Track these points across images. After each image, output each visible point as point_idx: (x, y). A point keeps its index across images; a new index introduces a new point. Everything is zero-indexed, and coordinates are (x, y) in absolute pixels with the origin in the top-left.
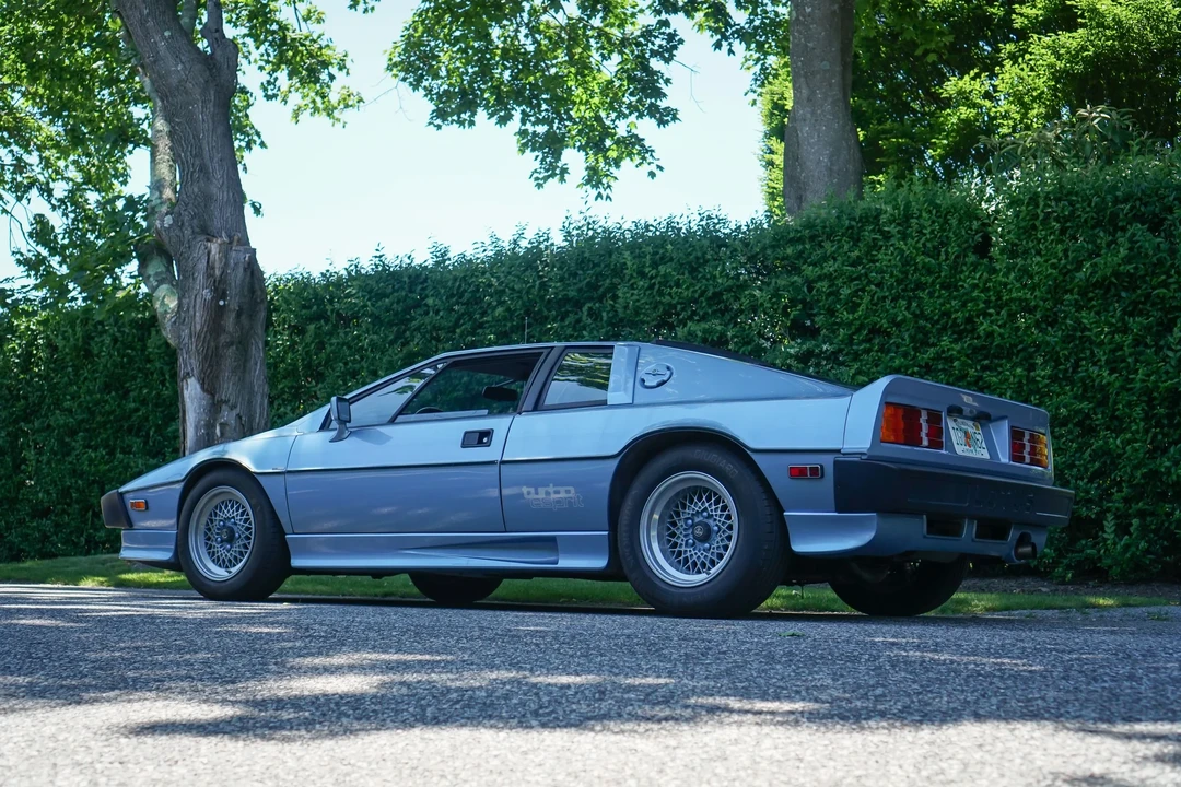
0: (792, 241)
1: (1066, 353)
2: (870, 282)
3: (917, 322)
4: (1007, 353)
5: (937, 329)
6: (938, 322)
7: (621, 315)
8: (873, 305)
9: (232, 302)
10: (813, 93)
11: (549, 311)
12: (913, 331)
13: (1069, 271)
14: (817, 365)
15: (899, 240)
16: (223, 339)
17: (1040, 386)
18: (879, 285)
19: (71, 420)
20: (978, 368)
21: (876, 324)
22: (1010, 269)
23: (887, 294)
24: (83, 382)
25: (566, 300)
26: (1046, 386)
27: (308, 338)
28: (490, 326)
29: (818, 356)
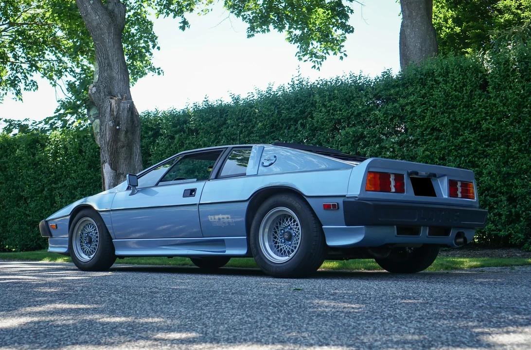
0: (393, 87)
1: (525, 137)
2: (430, 106)
3: (453, 124)
4: (498, 138)
5: (463, 127)
6: (463, 124)
7: (316, 125)
8: (432, 116)
9: (123, 127)
10: (411, 13)
11: (282, 124)
12: (451, 129)
13: (525, 97)
14: (408, 146)
15: (444, 84)
16: (120, 144)
17: (513, 154)
18: (435, 107)
19: (75, 182)
20: (483, 146)
21: (434, 126)
22: (497, 96)
23: (439, 111)
24: (79, 165)
25: (290, 119)
26: (517, 154)
27: (176, 141)
28: (256, 133)
29: (408, 142)
